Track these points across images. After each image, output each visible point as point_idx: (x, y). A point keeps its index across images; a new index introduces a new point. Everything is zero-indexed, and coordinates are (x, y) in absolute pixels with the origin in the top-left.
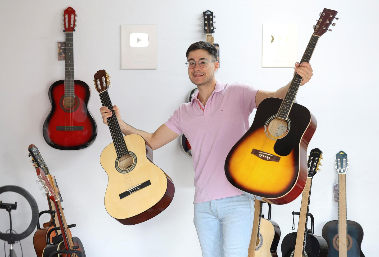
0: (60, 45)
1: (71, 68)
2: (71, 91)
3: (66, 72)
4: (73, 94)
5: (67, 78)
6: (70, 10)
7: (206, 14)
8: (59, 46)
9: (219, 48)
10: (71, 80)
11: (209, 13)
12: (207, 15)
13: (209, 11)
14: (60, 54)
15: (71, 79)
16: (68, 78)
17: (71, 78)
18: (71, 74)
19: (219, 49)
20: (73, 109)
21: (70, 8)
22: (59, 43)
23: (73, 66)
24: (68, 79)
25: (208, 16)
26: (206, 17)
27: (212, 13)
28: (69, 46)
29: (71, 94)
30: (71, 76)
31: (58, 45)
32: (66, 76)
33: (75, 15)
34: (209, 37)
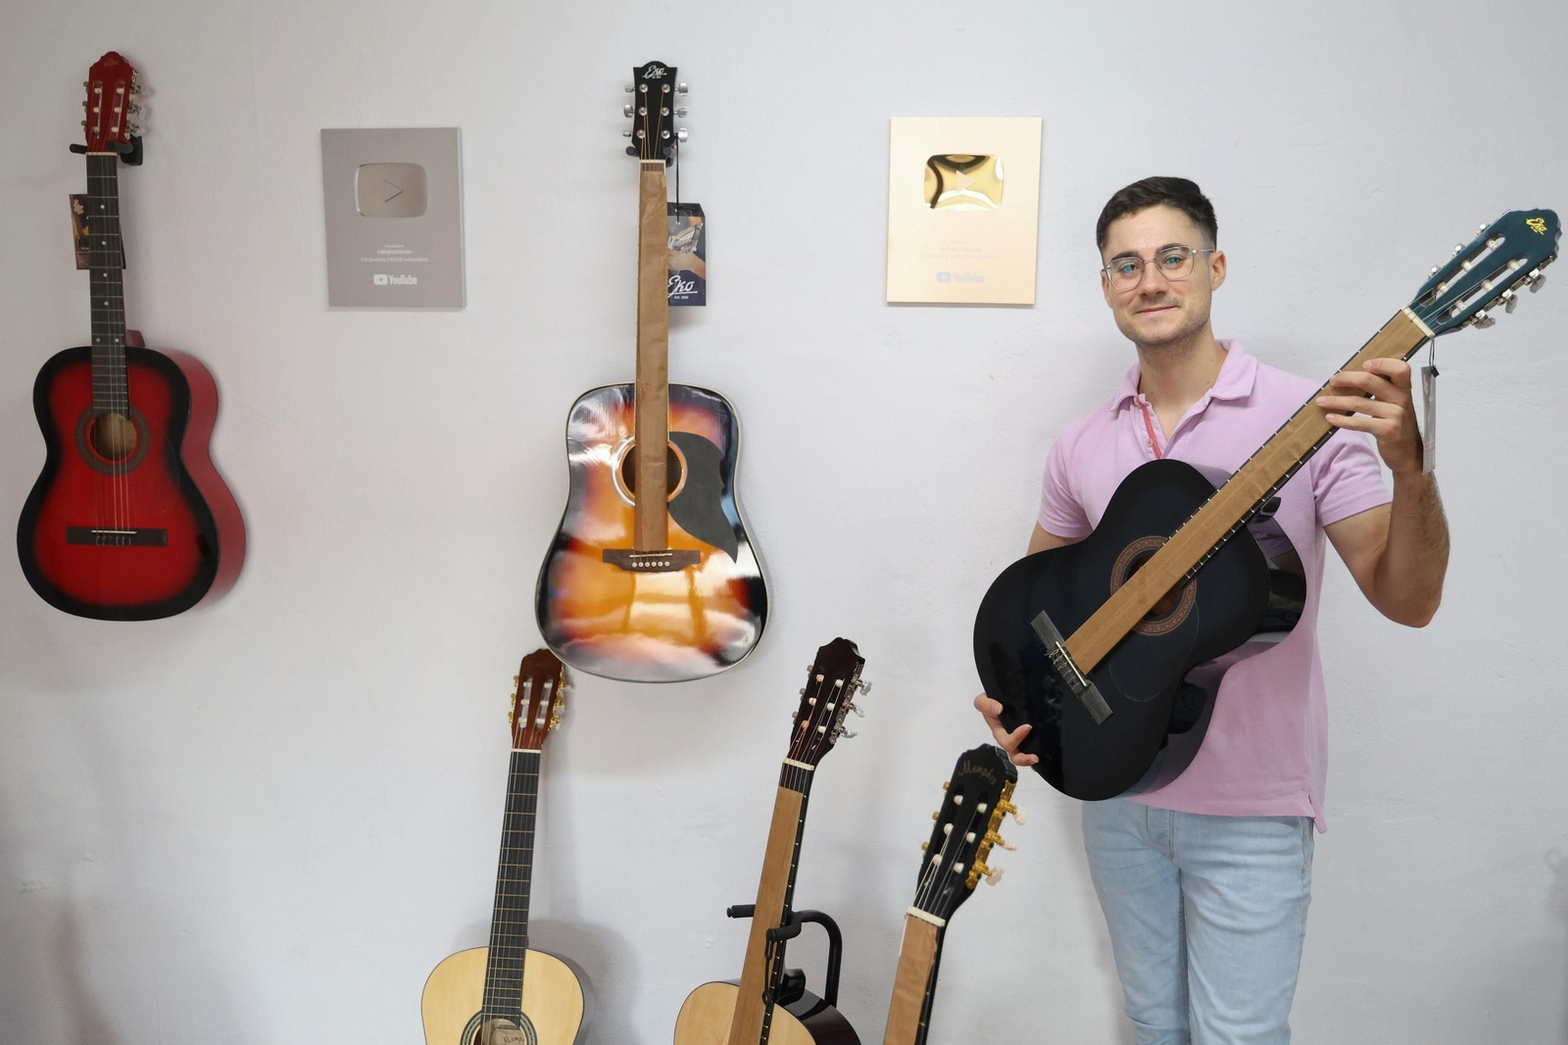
0: (79, 209)
1: (110, 301)
2: (114, 390)
3: (94, 316)
4: (120, 404)
5: (98, 340)
6: (113, 63)
7: (646, 76)
8: (74, 213)
9: (704, 221)
10: (113, 348)
11: (659, 72)
12: (649, 82)
13: (659, 65)
14: (81, 243)
15: (113, 342)
16: (100, 337)
17: (113, 338)
18: (112, 325)
19: (704, 227)
20: (123, 464)
21: (112, 55)
22: (77, 201)
23: (120, 290)
24: (101, 343)
25: (654, 85)
26: (644, 89)
27: (671, 74)
28: (101, 212)
29: (115, 405)
30: (112, 332)
31: (73, 207)
32: (95, 329)
33: (129, 87)
34: (649, 173)
